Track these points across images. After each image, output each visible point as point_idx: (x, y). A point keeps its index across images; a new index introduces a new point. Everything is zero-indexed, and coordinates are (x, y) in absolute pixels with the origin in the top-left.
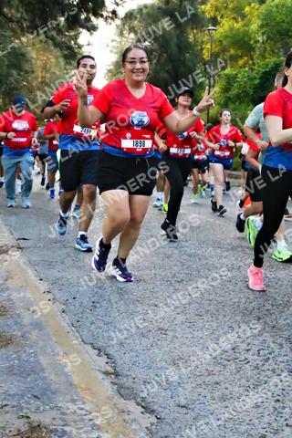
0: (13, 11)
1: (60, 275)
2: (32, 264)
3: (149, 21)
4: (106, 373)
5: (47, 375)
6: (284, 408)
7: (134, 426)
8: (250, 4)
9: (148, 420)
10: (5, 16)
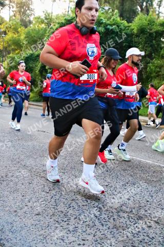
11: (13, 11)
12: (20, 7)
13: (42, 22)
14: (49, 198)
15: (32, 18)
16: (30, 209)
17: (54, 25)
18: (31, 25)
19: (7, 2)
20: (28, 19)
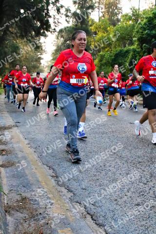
0: (13, 29)
1: (33, 137)
2: (21, 132)
3: (69, 33)
4: (52, 176)
5: (28, 177)
6: (124, 188)
7: (64, 197)
8: (109, 27)
9: (70, 195)
10: (10, 31)
11: (102, 12)
12: (108, 7)
13: (130, 19)
14: (147, 189)
15: (119, 17)
16: (130, 199)
17: (142, 21)
18: (119, 23)
19: (97, 5)
20: (116, 17)
